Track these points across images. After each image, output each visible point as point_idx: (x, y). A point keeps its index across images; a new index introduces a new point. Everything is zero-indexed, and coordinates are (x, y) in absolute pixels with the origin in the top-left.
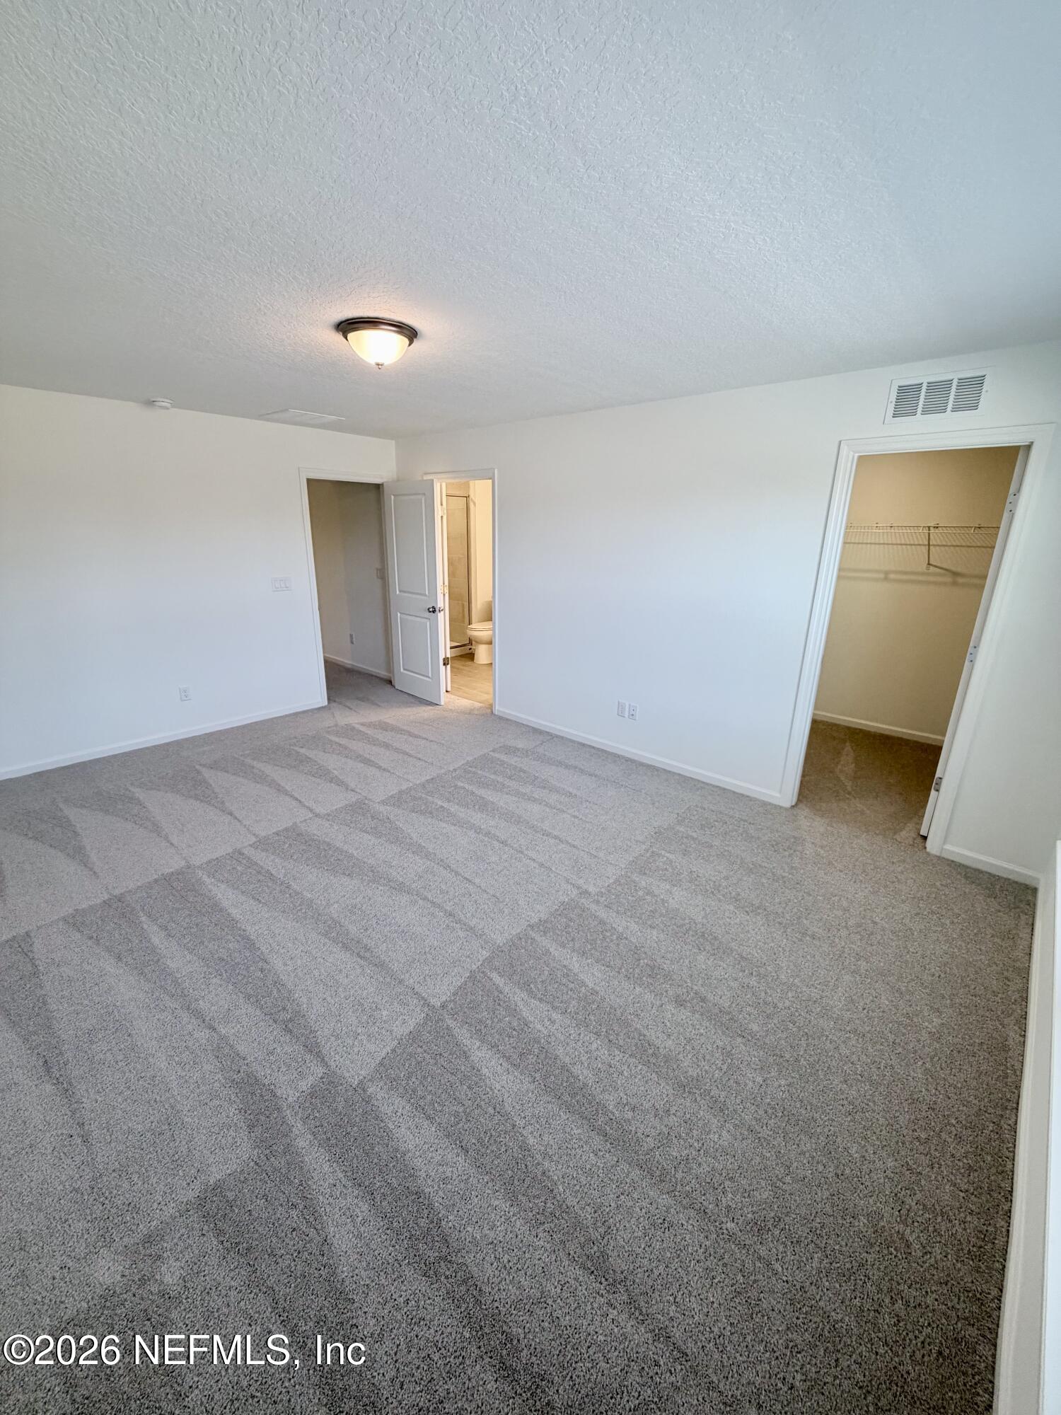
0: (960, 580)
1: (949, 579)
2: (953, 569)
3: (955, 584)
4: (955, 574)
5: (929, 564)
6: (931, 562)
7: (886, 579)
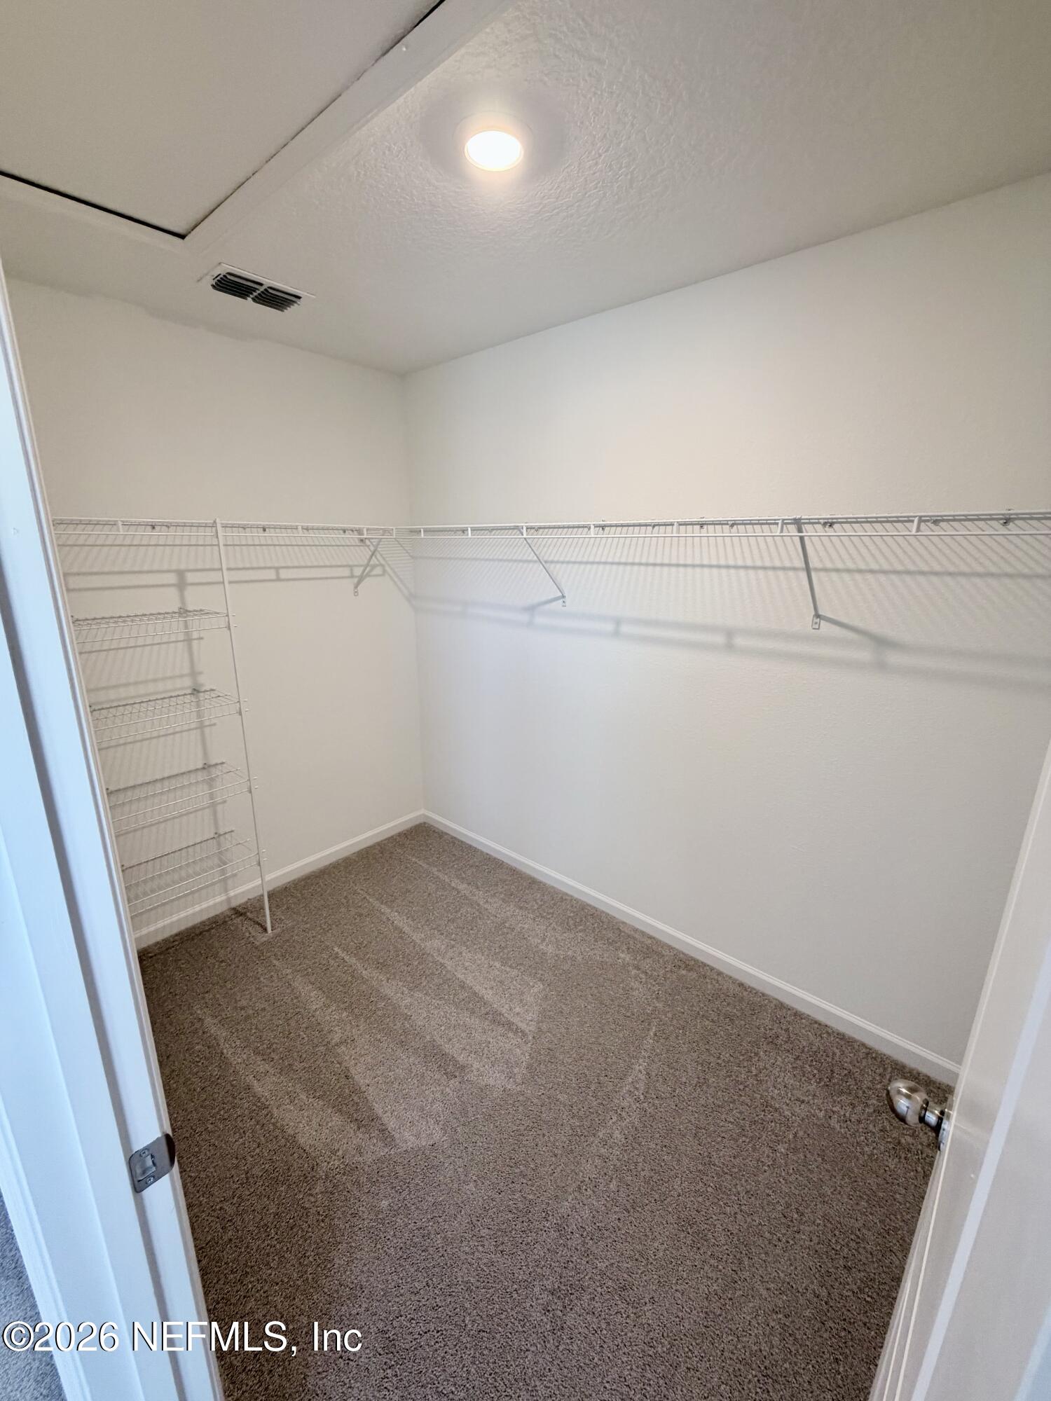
0: (893, 658)
1: (865, 655)
2: (874, 628)
3: (881, 666)
4: (881, 642)
5: (817, 616)
6: (821, 613)
7: (730, 647)
